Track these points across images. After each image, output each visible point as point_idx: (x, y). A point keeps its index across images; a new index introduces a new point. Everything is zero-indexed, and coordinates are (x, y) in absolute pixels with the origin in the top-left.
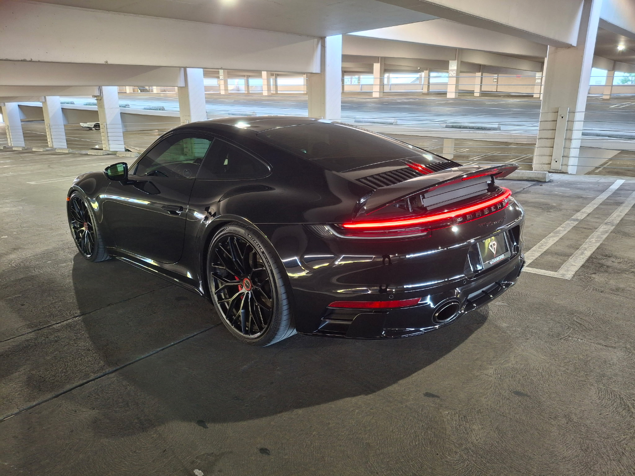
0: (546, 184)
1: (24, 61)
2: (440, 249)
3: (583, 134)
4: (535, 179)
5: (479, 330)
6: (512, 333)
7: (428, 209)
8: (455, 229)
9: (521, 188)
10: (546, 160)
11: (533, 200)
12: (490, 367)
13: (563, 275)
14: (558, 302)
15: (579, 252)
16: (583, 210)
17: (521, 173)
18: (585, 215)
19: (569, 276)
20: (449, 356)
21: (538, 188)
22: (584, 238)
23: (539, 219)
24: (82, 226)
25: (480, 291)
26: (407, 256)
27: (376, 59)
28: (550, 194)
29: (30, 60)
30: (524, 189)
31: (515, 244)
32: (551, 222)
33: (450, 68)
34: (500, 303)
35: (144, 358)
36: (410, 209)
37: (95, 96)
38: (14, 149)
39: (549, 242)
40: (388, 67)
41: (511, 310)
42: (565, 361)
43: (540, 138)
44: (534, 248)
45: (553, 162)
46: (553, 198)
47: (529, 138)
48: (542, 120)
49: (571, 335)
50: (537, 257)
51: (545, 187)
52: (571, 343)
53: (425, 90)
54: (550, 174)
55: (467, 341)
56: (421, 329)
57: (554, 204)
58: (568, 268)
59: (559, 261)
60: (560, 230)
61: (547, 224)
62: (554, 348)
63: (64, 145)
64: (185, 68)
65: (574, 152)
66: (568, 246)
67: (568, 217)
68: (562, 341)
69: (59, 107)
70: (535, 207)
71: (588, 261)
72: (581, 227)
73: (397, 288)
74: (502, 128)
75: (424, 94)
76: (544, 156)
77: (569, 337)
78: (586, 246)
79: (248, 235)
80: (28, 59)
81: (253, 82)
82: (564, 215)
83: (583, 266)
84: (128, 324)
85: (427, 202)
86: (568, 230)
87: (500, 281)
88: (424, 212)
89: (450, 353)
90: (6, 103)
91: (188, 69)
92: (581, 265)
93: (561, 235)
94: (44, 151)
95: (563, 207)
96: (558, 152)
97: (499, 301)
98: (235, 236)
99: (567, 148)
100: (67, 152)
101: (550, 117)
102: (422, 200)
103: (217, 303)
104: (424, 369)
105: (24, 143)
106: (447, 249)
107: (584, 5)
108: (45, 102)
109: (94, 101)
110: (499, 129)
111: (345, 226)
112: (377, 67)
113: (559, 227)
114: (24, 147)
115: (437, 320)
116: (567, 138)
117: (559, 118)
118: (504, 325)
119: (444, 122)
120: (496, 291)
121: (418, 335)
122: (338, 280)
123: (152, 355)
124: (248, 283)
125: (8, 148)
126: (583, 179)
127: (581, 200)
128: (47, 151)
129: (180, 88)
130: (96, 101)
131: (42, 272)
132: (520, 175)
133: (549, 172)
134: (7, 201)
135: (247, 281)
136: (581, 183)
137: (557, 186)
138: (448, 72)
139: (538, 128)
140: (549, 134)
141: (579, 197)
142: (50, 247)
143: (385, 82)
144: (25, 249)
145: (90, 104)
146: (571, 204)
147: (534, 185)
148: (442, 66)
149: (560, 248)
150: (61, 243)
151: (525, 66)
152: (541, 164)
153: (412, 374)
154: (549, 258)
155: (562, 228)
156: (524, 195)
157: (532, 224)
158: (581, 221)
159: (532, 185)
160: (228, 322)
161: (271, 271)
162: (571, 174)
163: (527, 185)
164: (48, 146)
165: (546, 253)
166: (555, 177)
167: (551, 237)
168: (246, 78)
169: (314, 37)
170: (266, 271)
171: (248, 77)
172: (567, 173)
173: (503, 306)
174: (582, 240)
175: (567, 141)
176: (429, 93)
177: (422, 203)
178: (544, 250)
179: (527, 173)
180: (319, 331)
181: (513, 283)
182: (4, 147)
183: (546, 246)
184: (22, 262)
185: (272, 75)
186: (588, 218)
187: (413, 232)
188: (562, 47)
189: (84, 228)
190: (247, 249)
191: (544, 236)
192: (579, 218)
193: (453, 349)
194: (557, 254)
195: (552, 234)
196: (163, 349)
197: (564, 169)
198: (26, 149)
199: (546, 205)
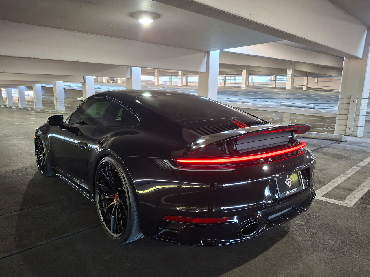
0: (342, 143)
1: (30, 58)
2: (250, 181)
3: (367, 113)
4: (335, 139)
5: (280, 242)
6: (304, 246)
7: (240, 152)
8: (265, 168)
9: (325, 144)
10: (343, 128)
11: (333, 152)
12: (283, 272)
13: (347, 204)
14: (341, 224)
15: (360, 188)
16: (365, 160)
17: (326, 135)
18: (366, 164)
19: (351, 205)
20: (254, 261)
21: (337, 145)
22: (364, 179)
23: (335, 165)
24: (41, 154)
25: (279, 214)
26: (223, 185)
27: (244, 67)
28: (345, 149)
29: (33, 57)
30: (327, 145)
31: (307, 181)
32: (343, 167)
33: (288, 73)
34: (299, 222)
35: (43, 244)
36: (227, 151)
37: (82, 82)
38: (36, 110)
39: (339, 181)
40: (251, 72)
41: (306, 228)
42: (342, 272)
43: (339, 114)
44: (329, 184)
45: (347, 130)
46: (346, 152)
47: (332, 114)
48: (340, 103)
49: (348, 251)
50: (330, 190)
51: (341, 144)
52: (347, 257)
53: (273, 86)
54: (345, 137)
55: (270, 250)
56: (230, 241)
57: (346, 156)
58: (351, 199)
59: (345, 193)
60: (348, 173)
61: (340, 168)
62: (334, 260)
63: (64, 109)
64: (131, 67)
65: (361, 124)
66: (352, 184)
67: (355, 164)
68: (341, 255)
69: (62, 88)
70: (333, 157)
71: (365, 195)
72: (363, 171)
73: (216, 209)
74: (316, 107)
75: (273, 88)
76: (342, 125)
77: (347, 252)
78: (365, 184)
79: (116, 164)
80: (32, 57)
81: (174, 79)
82: (352, 162)
83: (362, 198)
84: (45, 219)
85: (240, 147)
86: (354, 172)
87: (296, 207)
88: (237, 154)
89: (255, 258)
90: (35, 85)
91: (132, 67)
92: (360, 197)
93: (349, 176)
94: (51, 112)
95: (352, 157)
96: (350, 123)
97: (299, 221)
98: (110, 165)
99: (356, 121)
100: (64, 112)
101: (346, 101)
102: (234, 145)
103: (99, 210)
104: (233, 270)
105: (42, 107)
106: (256, 181)
107: (367, 34)
108: (55, 85)
109: (81, 85)
110: (313, 108)
111: (178, 161)
112: (244, 72)
113: (347, 170)
114: (41, 109)
115: (243, 235)
116: (357, 114)
117: (351, 102)
118: (299, 239)
119: (280, 103)
120: (293, 214)
121: (227, 245)
122: (165, 200)
123: (49, 242)
124: (117, 197)
125: (33, 109)
126: (367, 141)
127: (364, 153)
128: (53, 111)
129: (127, 79)
130: (82, 85)
131: (12, 180)
132: (326, 136)
133: (344, 135)
134: (16, 137)
135: (117, 195)
136: (365, 143)
137: (350, 144)
138: (286, 76)
139: (338, 108)
140: (345, 112)
141: (363, 152)
142: (25, 166)
143: (250, 81)
144: (10, 166)
145: (79, 87)
146: (358, 156)
147: (334, 143)
148: (283, 72)
149: (347, 185)
150: (33, 163)
151: (333, 73)
152: (340, 130)
153: (223, 273)
154: (338, 191)
155: (350, 171)
156: (326, 149)
157: (330, 167)
158: (363, 167)
159: (333, 143)
160: (104, 223)
161: (127, 190)
162: (359, 137)
163: (329, 142)
164: (54, 109)
165: (336, 188)
166: (349, 139)
167: (342, 177)
168: (170, 77)
169: (203, 51)
170: (124, 190)
171: (172, 76)
172: (357, 136)
173: (301, 224)
174: (363, 180)
175: (357, 117)
176: (275, 88)
177: (235, 148)
178: (336, 186)
179: (330, 135)
180: (158, 237)
181: (306, 209)
182: (31, 109)
183: (337, 182)
184: (4, 174)
185: (184, 75)
186: (368, 166)
187: (225, 168)
188: (353, 59)
189: (41, 155)
190: (115, 173)
191: (337, 176)
192: (362, 165)
193: (258, 255)
194: (344, 189)
195: (342, 175)
196: (59, 239)
197: (354, 134)
198: (43, 110)
199: (340, 155)
